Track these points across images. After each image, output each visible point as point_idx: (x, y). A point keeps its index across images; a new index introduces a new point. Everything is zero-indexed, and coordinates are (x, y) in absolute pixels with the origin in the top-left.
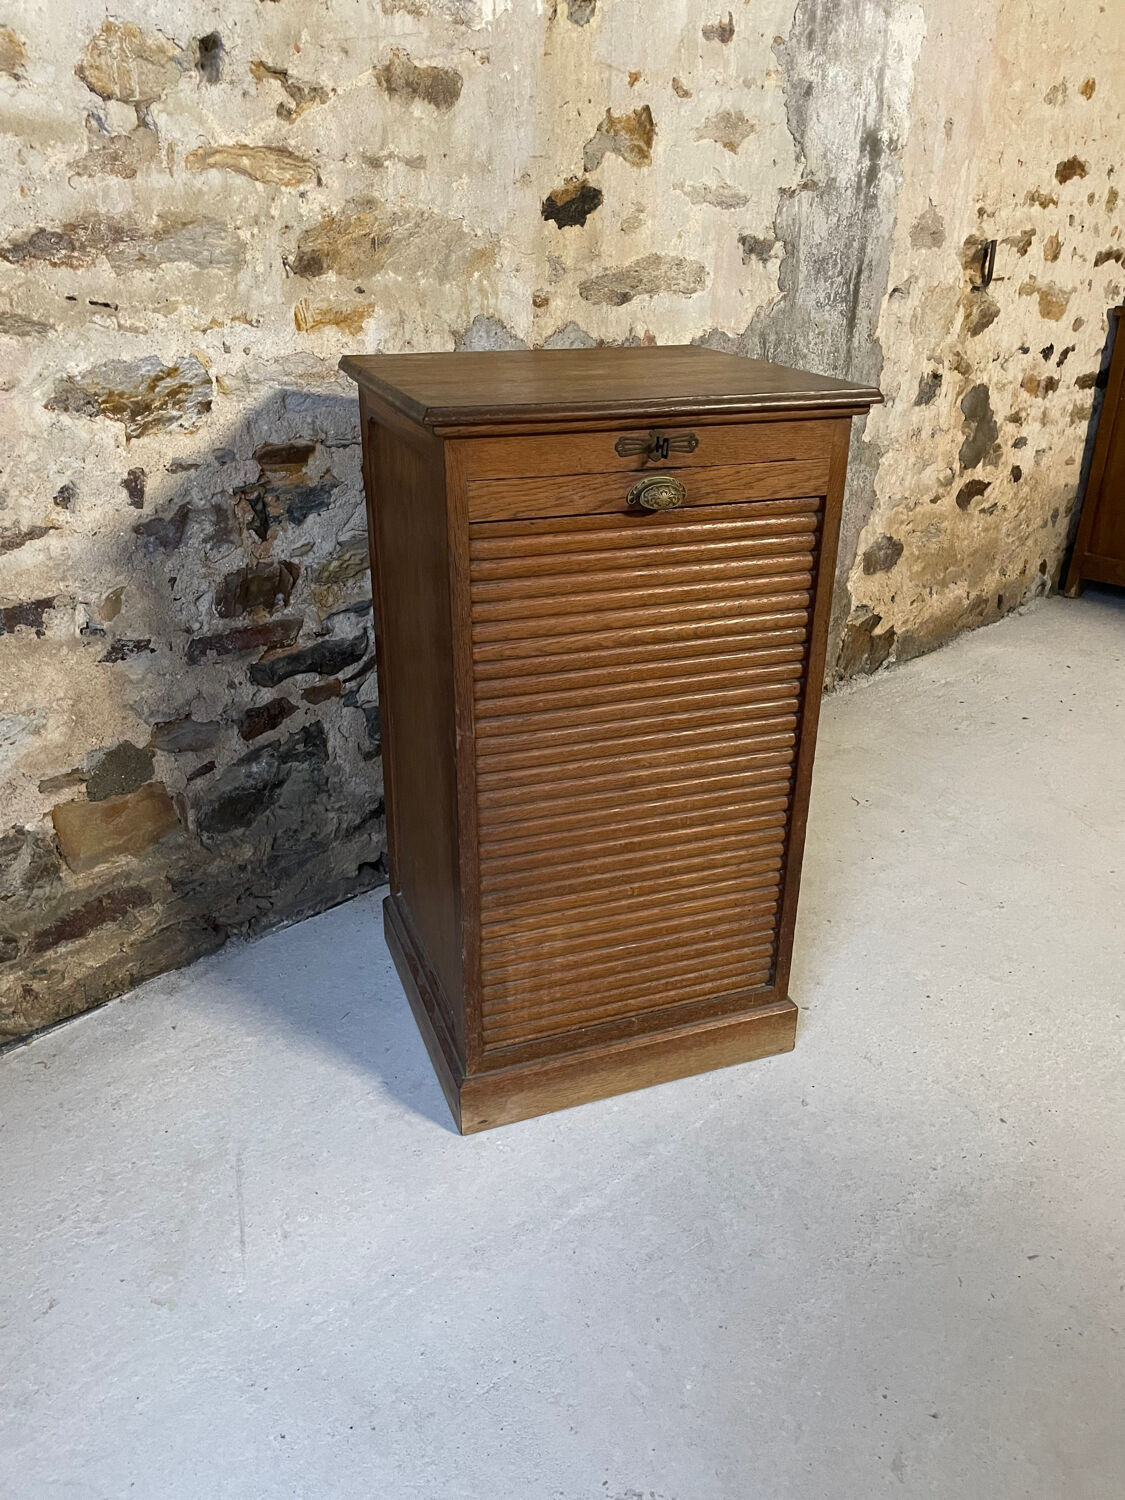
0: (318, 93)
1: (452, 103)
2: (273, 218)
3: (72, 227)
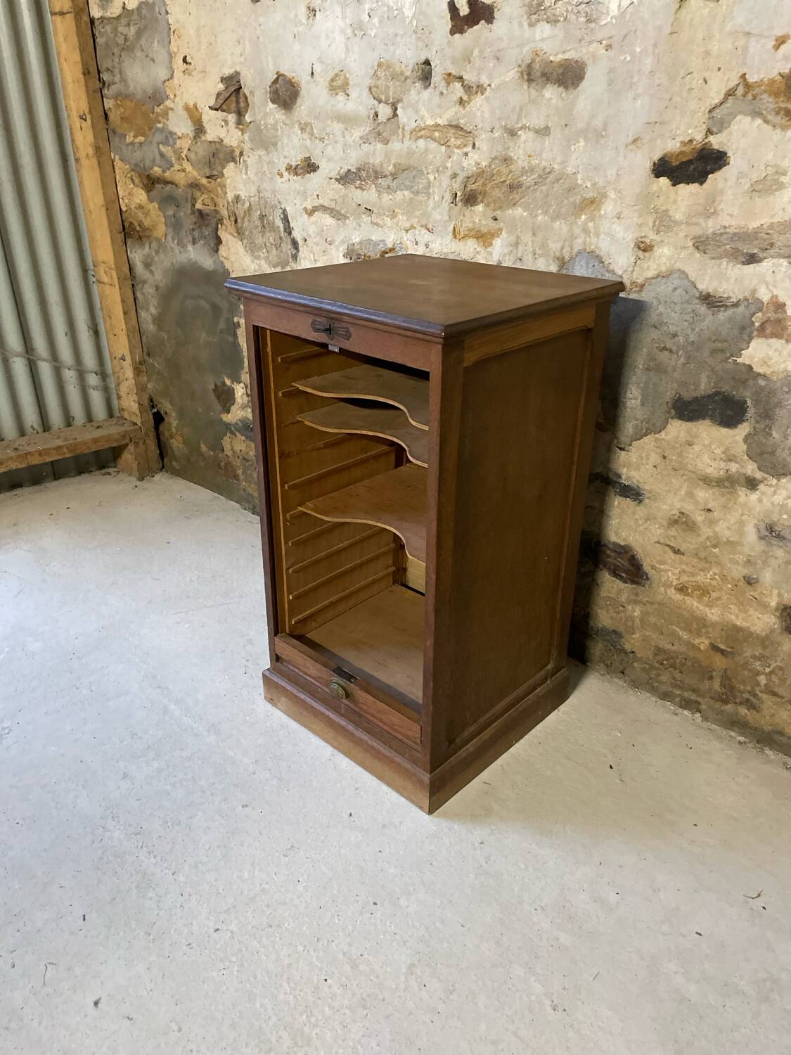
0: (481, 89)
1: (578, 85)
2: (447, 168)
3: (359, 169)
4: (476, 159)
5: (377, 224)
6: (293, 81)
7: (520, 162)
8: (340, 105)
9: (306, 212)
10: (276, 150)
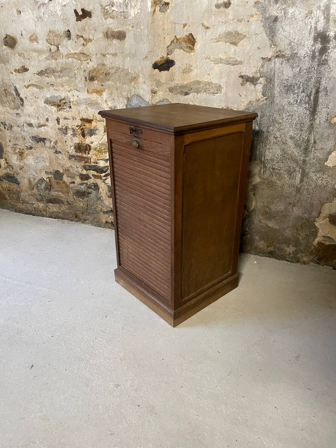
0: (90, 40)
1: (124, 39)
2: (82, 68)
3: (46, 70)
4: (92, 65)
5: (57, 90)
6: (13, 37)
7: (108, 65)
8: (35, 46)
9: (25, 87)
10: (9, 64)
